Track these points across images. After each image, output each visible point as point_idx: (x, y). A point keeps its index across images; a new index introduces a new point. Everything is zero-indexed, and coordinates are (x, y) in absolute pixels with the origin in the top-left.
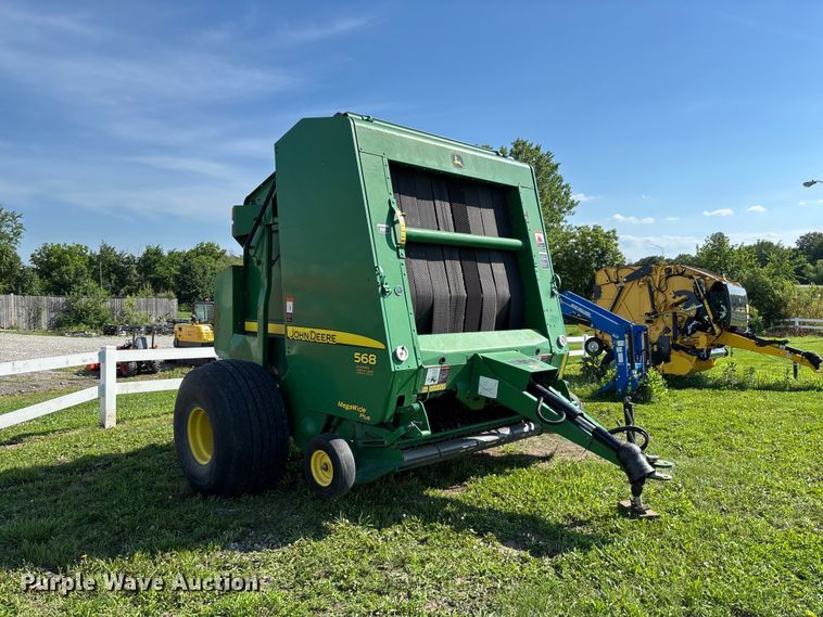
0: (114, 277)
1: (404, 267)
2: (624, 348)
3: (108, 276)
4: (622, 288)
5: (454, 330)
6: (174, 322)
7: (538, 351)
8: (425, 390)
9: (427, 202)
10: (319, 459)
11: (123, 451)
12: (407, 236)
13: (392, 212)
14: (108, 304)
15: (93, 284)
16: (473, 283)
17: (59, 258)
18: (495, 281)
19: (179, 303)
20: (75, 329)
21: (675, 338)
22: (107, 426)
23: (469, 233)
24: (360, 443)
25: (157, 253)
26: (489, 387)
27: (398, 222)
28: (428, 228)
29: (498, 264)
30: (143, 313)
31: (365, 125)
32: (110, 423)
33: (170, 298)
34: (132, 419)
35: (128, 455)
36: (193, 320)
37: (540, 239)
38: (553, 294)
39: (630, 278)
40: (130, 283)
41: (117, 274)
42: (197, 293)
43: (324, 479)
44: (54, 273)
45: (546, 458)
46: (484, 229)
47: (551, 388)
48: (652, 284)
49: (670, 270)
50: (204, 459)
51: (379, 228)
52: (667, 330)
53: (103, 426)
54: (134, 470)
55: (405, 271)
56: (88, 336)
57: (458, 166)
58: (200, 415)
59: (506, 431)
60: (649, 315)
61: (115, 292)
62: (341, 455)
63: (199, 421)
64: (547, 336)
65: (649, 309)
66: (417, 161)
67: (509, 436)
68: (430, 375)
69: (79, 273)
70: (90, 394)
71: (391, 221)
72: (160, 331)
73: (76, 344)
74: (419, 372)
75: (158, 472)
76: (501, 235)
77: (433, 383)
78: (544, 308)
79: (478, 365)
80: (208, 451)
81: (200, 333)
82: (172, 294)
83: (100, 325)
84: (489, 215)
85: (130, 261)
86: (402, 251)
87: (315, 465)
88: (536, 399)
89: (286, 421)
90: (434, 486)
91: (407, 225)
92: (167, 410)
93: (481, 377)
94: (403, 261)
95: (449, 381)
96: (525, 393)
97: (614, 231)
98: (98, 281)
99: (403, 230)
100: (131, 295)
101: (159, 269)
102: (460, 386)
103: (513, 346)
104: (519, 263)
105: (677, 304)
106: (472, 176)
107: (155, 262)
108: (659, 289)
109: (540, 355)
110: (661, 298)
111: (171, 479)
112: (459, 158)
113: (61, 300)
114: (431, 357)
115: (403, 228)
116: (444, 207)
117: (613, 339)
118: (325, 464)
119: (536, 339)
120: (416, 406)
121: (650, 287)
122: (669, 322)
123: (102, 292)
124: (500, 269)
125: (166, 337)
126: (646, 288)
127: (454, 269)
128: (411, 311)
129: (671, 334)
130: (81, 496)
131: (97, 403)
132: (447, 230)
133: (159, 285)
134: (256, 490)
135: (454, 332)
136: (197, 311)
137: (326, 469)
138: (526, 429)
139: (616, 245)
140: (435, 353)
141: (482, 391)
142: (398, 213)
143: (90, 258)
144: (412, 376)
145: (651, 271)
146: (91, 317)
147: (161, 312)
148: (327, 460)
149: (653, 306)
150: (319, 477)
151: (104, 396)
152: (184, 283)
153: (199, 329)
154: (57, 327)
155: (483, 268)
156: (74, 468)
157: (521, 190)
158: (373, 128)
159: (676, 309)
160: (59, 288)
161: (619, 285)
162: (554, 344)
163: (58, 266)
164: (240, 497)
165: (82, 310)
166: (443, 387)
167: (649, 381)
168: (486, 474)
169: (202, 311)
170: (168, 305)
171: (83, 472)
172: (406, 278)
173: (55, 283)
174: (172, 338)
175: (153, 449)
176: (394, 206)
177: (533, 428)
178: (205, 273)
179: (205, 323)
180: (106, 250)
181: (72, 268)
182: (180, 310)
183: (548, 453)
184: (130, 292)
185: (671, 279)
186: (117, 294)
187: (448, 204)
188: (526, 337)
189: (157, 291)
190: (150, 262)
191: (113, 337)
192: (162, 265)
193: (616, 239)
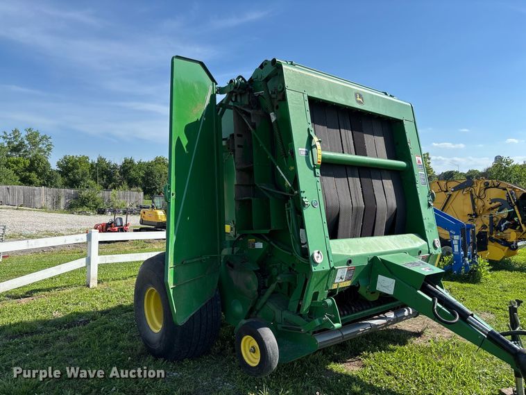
0: (105, 177)
1: (319, 184)
2: (459, 241)
3: (101, 176)
4: (450, 195)
5: (354, 236)
6: (141, 207)
7: (420, 252)
8: (335, 287)
9: (335, 130)
10: (247, 343)
11: (99, 309)
12: (323, 158)
13: (310, 138)
14: (101, 194)
15: (92, 182)
16: (369, 197)
17: (73, 164)
18: (386, 195)
19: (144, 194)
20: (81, 210)
21: (491, 233)
22: (91, 286)
23: (366, 155)
24: (279, 327)
25: (131, 162)
26: (386, 285)
27: (315, 146)
28: (335, 152)
29: (387, 181)
30: (122, 201)
31: (290, 68)
32: (93, 284)
33: (138, 191)
34: (108, 280)
35: (103, 313)
36: (153, 207)
37: (419, 161)
38: (429, 206)
39: (456, 189)
40: (115, 181)
41: (107, 176)
42: (156, 188)
43: (253, 360)
44: (70, 174)
45: (418, 335)
46: (376, 153)
47: (437, 286)
48: (473, 193)
49: (488, 184)
50: (156, 327)
51: (300, 151)
52: (484, 226)
53: (88, 286)
54: (105, 329)
55: (320, 187)
56: (88, 215)
57: (359, 102)
58: (154, 293)
59: (391, 315)
60: (471, 215)
61: (106, 187)
62: (267, 343)
63: (153, 297)
64: (426, 240)
65: (471, 212)
66: (329, 97)
67: (394, 319)
68: (339, 274)
69: (84, 174)
70: (80, 263)
71: (310, 146)
72: (132, 212)
73: (80, 220)
74: (332, 272)
75: (123, 332)
76: (389, 158)
77: (341, 280)
78: (424, 217)
79: (377, 266)
80: (159, 321)
81: (157, 216)
82: (140, 189)
83: (96, 208)
84: (380, 141)
85: (115, 167)
86: (318, 171)
87: (245, 347)
88: (431, 299)
89: (219, 302)
90: (336, 361)
91: (322, 150)
92: (132, 274)
93: (380, 277)
94: (318, 179)
95: (353, 279)
96: (419, 292)
97: (428, 154)
98: (96, 180)
99: (319, 153)
100: (115, 189)
101: (132, 173)
102: (362, 283)
103: (401, 248)
104: (404, 181)
105: (493, 209)
106: (370, 110)
107: (130, 168)
108: (479, 197)
109: (421, 255)
110: (479, 203)
111: (131, 339)
112: (360, 96)
113: (72, 191)
114: (340, 260)
115: (320, 152)
116: (347, 134)
117: (451, 234)
118: (253, 347)
119: (419, 243)
120: (329, 302)
121: (472, 195)
122: (487, 221)
123: (98, 187)
124: (389, 184)
125: (135, 216)
126: (469, 196)
127: (355, 184)
128: (325, 220)
129: (488, 230)
130: (64, 351)
131: (85, 270)
132: (350, 153)
133: (132, 183)
134: (195, 356)
135: (354, 237)
136: (155, 201)
137: (254, 352)
138: (406, 313)
139: (429, 163)
140: (344, 255)
141: (379, 288)
142: (315, 139)
143: (92, 165)
144: (325, 275)
145: (473, 183)
146: (91, 203)
147: (133, 200)
148: (255, 343)
149: (474, 209)
150: (249, 359)
151: (90, 264)
152: (147, 181)
153: (156, 213)
154: (70, 208)
155: (377, 184)
156: (64, 323)
157: (405, 122)
158: (296, 70)
159: (492, 212)
160: (73, 183)
161: (447, 193)
162: (431, 246)
163: (72, 169)
164: (183, 361)
165: (85, 198)
166: (348, 284)
167: (478, 267)
168: (376, 351)
169: (158, 201)
170: (137, 196)
171: (69, 327)
172: (320, 192)
173: (70, 180)
174: (139, 217)
175: (121, 309)
176: (312, 134)
177: (411, 313)
178: (161, 176)
179: (161, 209)
180: (101, 160)
181: (80, 170)
182: (145, 198)
183: (420, 330)
184: (114, 187)
185: (488, 190)
186: (107, 188)
187: (350, 132)
188: (409, 241)
189: (131, 187)
190: (127, 167)
191: (103, 216)
192: (134, 170)
193: (429, 159)
